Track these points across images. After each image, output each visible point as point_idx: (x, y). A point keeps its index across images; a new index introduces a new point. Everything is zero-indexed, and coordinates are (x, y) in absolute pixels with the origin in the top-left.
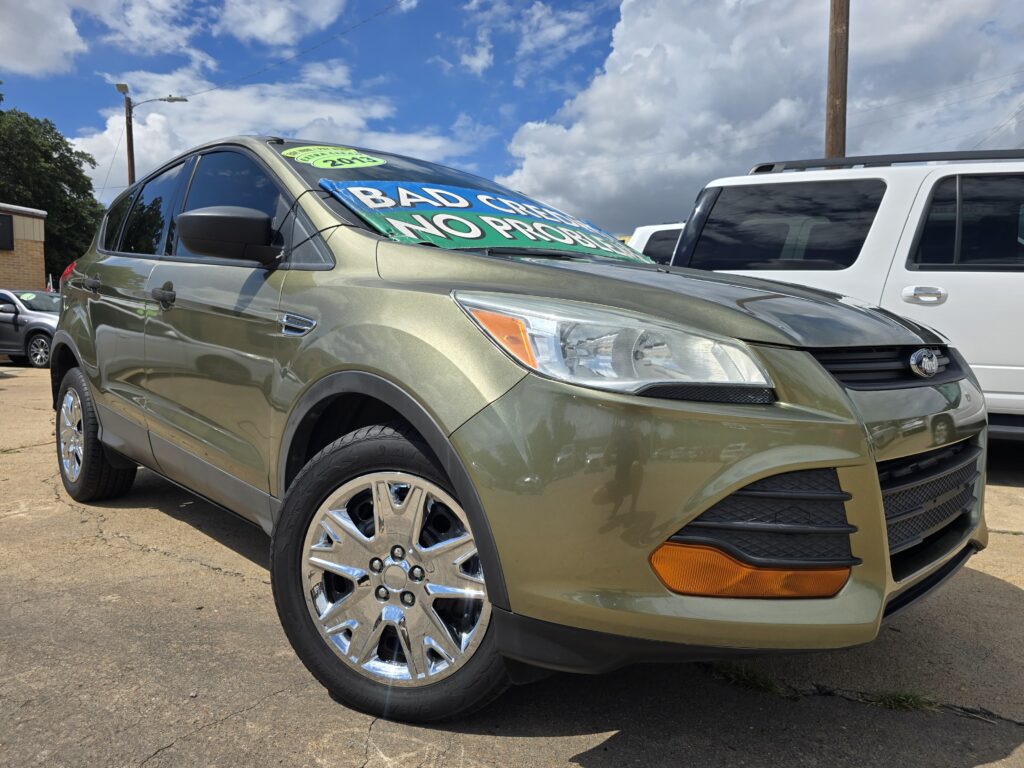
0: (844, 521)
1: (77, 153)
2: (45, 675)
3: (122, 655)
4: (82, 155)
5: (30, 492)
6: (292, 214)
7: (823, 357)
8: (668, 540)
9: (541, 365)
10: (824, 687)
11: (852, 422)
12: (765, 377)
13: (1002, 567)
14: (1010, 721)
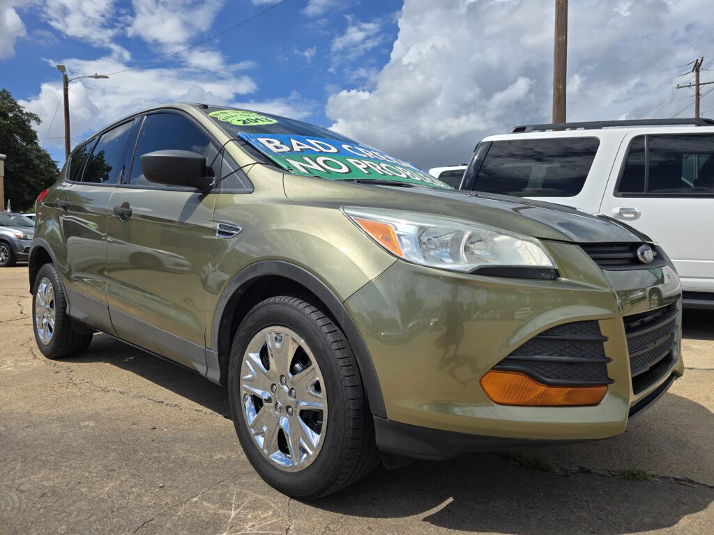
0: (603, 355)
1: (27, 114)
2: (52, 476)
3: (105, 461)
4: (31, 115)
5: (13, 353)
6: (220, 155)
7: (589, 249)
8: (493, 368)
9: (406, 255)
10: (584, 468)
11: (608, 290)
12: (551, 262)
13: (685, 390)
14: (705, 485)
